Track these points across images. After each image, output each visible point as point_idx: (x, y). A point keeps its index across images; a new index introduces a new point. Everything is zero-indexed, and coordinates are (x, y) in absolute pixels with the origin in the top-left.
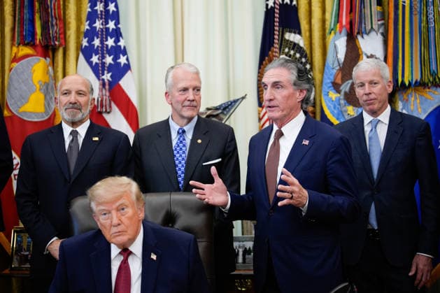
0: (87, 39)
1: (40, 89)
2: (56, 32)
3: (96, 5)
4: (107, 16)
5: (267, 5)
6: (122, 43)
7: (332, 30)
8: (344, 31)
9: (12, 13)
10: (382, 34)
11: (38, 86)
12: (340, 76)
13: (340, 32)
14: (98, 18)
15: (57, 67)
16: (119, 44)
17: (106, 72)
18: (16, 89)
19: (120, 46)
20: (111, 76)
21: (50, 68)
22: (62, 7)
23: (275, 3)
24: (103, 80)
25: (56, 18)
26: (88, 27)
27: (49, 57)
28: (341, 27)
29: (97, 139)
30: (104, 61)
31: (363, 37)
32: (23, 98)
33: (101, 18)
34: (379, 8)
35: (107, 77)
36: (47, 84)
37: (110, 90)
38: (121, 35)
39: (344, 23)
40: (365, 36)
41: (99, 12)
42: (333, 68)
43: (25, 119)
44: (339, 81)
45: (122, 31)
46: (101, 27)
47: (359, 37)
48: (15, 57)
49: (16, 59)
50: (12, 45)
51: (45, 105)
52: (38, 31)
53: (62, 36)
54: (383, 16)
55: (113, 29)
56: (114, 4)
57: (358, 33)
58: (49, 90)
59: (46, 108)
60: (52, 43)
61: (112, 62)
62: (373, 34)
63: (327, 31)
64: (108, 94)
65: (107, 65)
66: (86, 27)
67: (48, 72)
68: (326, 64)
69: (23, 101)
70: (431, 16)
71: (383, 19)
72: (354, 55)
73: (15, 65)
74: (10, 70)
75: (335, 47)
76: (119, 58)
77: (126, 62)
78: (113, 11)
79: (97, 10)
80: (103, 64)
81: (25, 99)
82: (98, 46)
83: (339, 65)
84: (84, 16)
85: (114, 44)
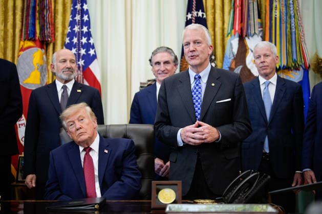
0: (69, 38)
1: (38, 69)
2: (49, 33)
3: (75, 16)
4: (83, 23)
5: (187, 18)
6: (91, 41)
7: (229, 33)
8: (237, 34)
9: (21, 20)
10: (261, 37)
11: (36, 67)
12: (234, 63)
13: (235, 35)
14: (76, 24)
15: (49, 56)
16: (90, 41)
17: (80, 60)
18: (22, 68)
19: (90, 43)
20: (84, 63)
21: (44, 56)
22: (53, 17)
23: (192, 16)
24: (79, 64)
25: (49, 24)
26: (70, 31)
27: (44, 49)
28: (235, 32)
29: (80, 91)
30: (80, 52)
31: (249, 38)
32: (26, 74)
33: (79, 25)
34: (259, 20)
35: (81, 62)
36: (42, 66)
37: (83, 71)
38: (91, 36)
39: (237, 29)
40: (250, 38)
41: (77, 21)
42: (230, 58)
43: (27, 88)
44: (233, 66)
45: (92, 33)
46: (79, 30)
47: (247, 39)
48: (22, 48)
49: (22, 50)
50: (20, 40)
51: (40, 79)
52: (38, 31)
53: (53, 35)
54: (262, 25)
55: (86, 32)
56: (87, 16)
57: (246, 36)
58: (44, 71)
59: (41, 82)
60: (47, 39)
61: (85, 53)
62: (255, 36)
63: (226, 35)
64: (82, 73)
65: (82, 55)
66: (68, 30)
67: (43, 59)
68: (225, 56)
69: (26, 76)
70: (293, 25)
71: (262, 27)
72: (243, 49)
73: (22, 53)
74: (19, 56)
75: (231, 44)
76: (89, 51)
77: (94, 53)
78: (87, 20)
79: (76, 20)
80: (79, 54)
81: (28, 75)
82: (76, 43)
83: (234, 56)
84: (67, 24)
85: (86, 42)
